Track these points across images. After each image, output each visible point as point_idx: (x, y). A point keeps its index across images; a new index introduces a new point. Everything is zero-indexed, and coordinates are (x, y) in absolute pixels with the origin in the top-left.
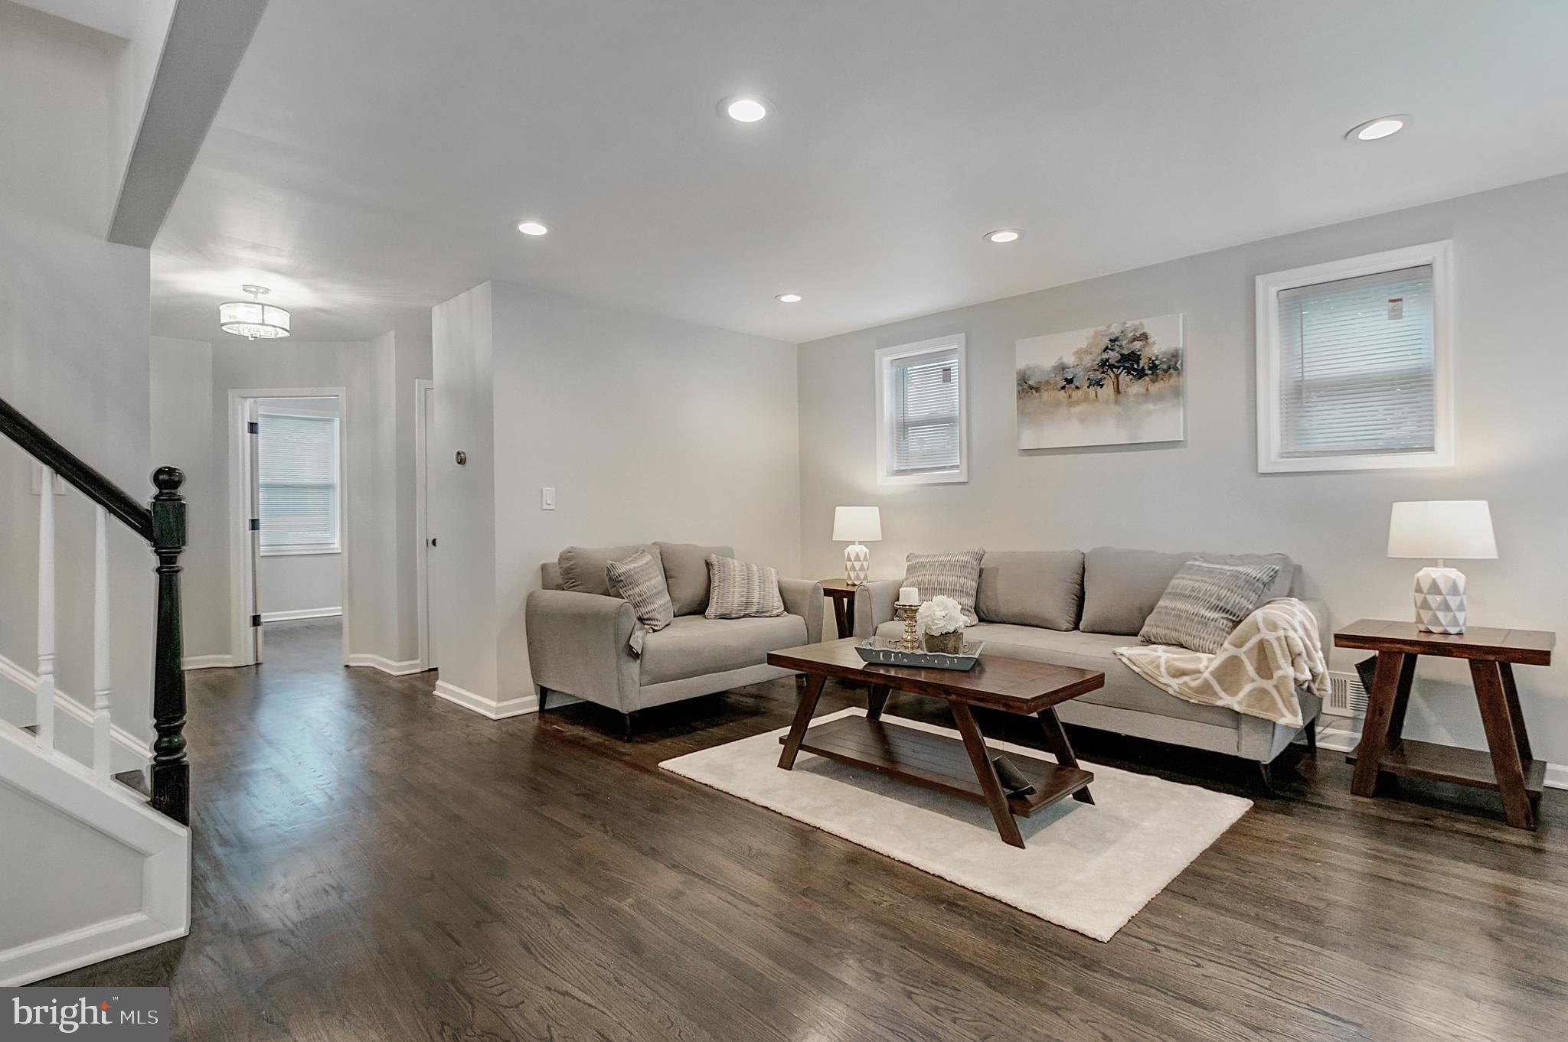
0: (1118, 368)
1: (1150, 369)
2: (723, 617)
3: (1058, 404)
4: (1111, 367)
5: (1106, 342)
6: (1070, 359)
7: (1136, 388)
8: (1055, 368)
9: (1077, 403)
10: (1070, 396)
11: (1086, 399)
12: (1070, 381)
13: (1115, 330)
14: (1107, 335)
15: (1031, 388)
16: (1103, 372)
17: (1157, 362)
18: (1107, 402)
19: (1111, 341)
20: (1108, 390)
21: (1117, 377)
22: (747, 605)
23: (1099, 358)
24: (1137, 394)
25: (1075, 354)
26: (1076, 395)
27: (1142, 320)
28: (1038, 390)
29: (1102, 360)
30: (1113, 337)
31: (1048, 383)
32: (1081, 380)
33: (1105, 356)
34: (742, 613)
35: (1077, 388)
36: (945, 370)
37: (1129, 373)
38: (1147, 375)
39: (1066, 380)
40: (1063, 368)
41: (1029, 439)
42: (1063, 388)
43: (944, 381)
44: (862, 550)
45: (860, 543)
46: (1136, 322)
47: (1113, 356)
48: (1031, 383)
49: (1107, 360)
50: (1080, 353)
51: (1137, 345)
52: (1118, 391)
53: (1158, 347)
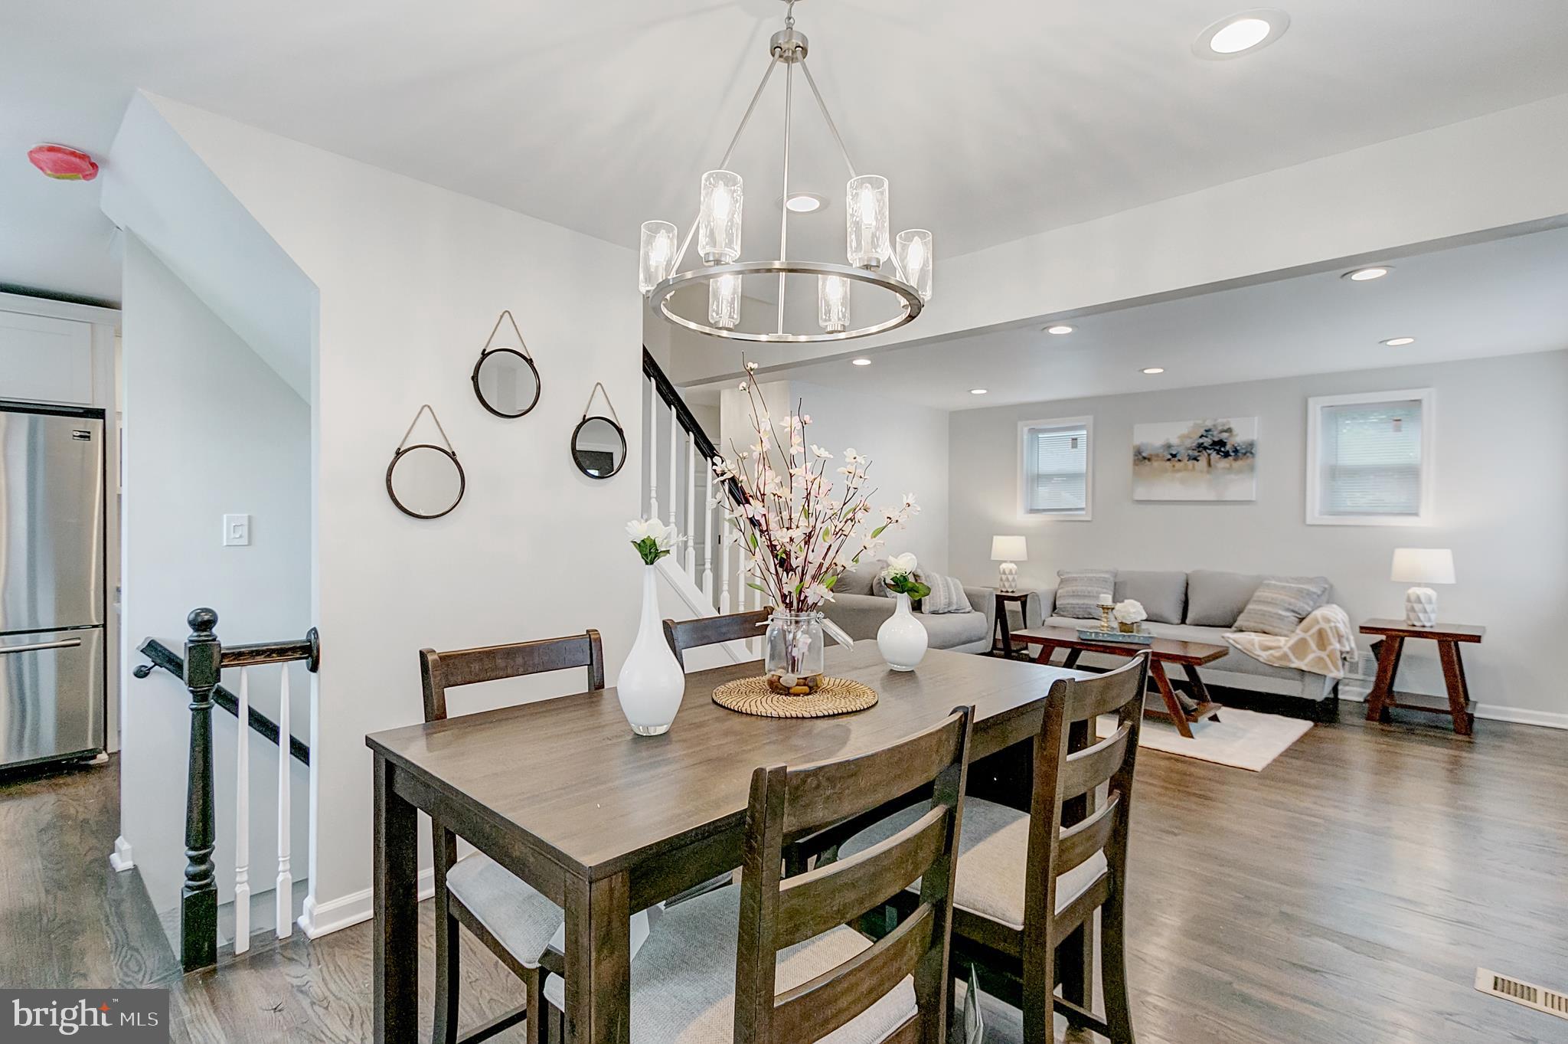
0: (1210, 449)
1: (1234, 452)
2: (934, 613)
3: (1165, 471)
4: (1205, 448)
5: (1202, 431)
6: (1174, 441)
7: (1224, 463)
8: (1164, 446)
9: (1179, 471)
10: (1174, 466)
11: (1186, 469)
12: (1174, 456)
13: (1209, 424)
14: (1203, 427)
15: (1145, 458)
16: (1199, 452)
17: (1238, 448)
18: (1201, 472)
19: (1206, 431)
20: (1203, 462)
21: (1209, 455)
22: (950, 604)
23: (1196, 442)
24: (1224, 468)
25: (1179, 437)
26: (1178, 465)
27: (1229, 419)
28: (1149, 460)
29: (1198, 444)
30: (1207, 429)
31: (1157, 456)
32: (1183, 454)
33: (1201, 441)
34: (946, 610)
35: (1179, 460)
36: (1073, 439)
37: (1218, 453)
38: (1231, 456)
39: (1171, 454)
40: (1169, 446)
41: (1141, 493)
42: (1169, 460)
43: (1073, 447)
44: (1013, 566)
45: (1011, 562)
46: (1225, 420)
47: (1207, 441)
48: (1144, 454)
49: (1202, 444)
50: (1182, 437)
51: (1224, 436)
52: (1209, 464)
53: (1239, 438)
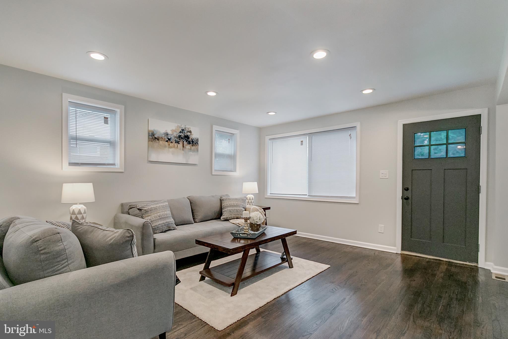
0: (184, 139)
1: (192, 142)
3: (165, 147)
4: (182, 138)
5: (180, 130)
6: (170, 132)
7: (188, 147)
8: (164, 133)
9: (171, 147)
10: (169, 145)
11: (174, 147)
12: (169, 139)
13: (183, 127)
14: (181, 128)
15: (156, 138)
16: (179, 139)
17: (193, 140)
18: (180, 149)
19: (182, 130)
20: (180, 145)
21: (183, 142)
23: (178, 134)
24: (188, 149)
26: (171, 145)
27: (190, 127)
28: (158, 140)
29: (179, 135)
30: (183, 129)
31: (162, 138)
32: (173, 140)
33: (180, 134)
35: (171, 142)
36: (105, 117)
37: (186, 142)
38: (191, 143)
39: (168, 138)
40: (167, 134)
41: (154, 157)
42: (167, 141)
43: (105, 123)
46: (189, 127)
47: (182, 135)
48: (156, 136)
49: (181, 136)
50: (172, 131)
51: (189, 134)
52: (183, 147)
53: (194, 136)
